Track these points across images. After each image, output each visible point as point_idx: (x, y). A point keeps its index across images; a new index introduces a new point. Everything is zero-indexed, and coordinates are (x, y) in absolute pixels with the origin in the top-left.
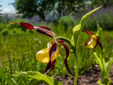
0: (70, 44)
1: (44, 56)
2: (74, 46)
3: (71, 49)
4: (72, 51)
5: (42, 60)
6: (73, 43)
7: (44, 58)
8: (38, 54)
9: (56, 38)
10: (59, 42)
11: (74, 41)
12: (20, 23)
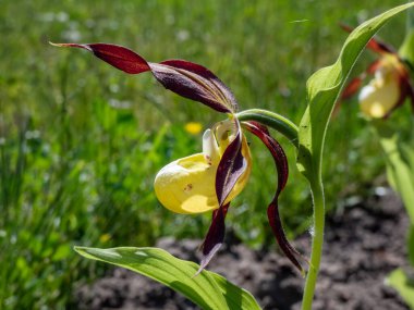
0: (296, 143)
1: (190, 187)
2: (309, 148)
3: (299, 160)
4: (301, 168)
5: (181, 203)
6: (306, 140)
7: (188, 196)
8: (165, 179)
9: (237, 115)
10: (253, 131)
11: (310, 129)
12: (91, 46)
